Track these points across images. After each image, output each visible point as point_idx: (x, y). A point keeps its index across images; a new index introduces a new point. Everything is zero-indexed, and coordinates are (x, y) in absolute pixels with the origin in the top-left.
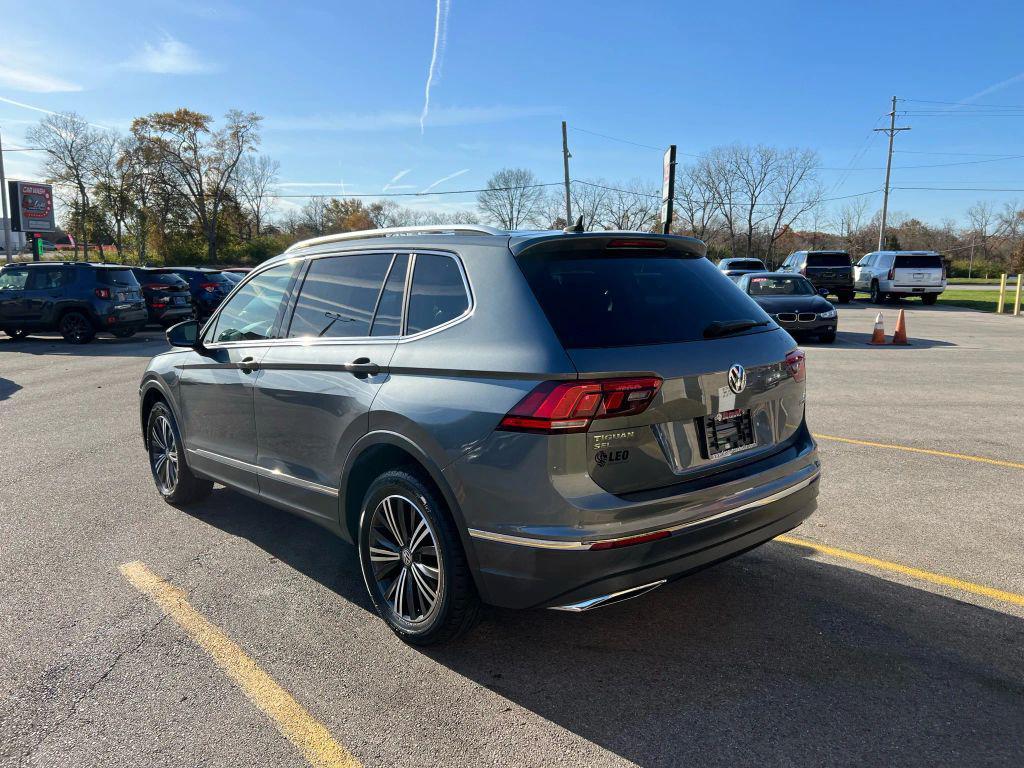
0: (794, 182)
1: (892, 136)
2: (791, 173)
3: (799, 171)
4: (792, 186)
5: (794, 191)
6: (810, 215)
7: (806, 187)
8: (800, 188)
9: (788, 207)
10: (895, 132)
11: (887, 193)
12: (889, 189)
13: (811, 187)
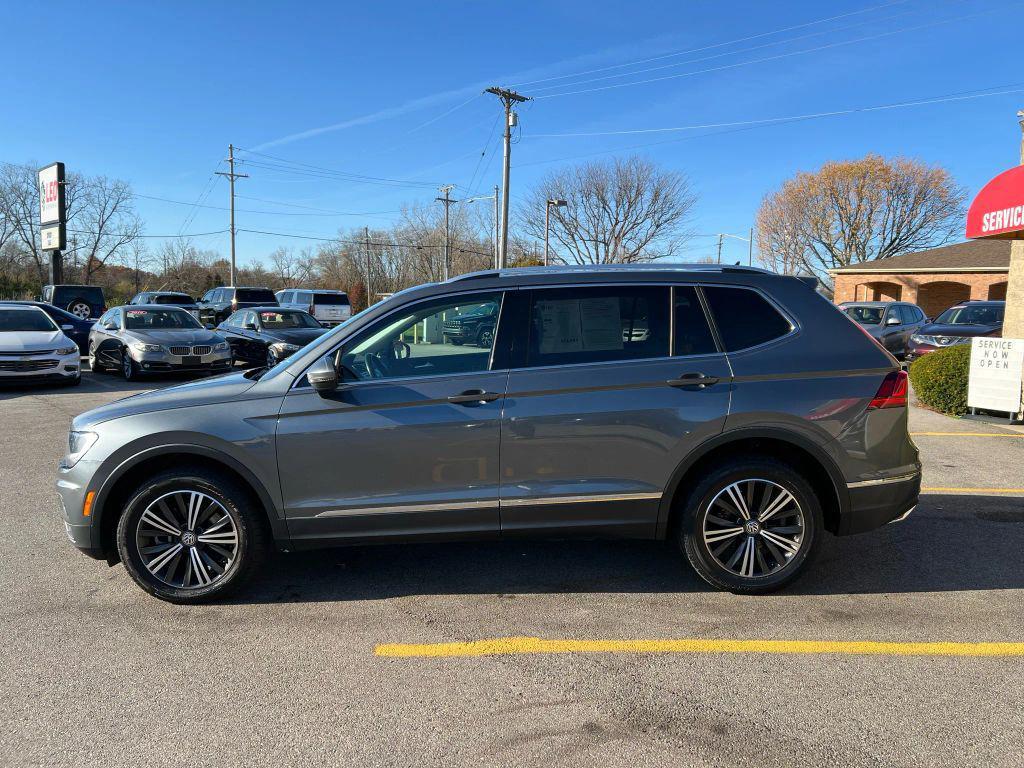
0: (107, 213)
1: (232, 180)
2: (103, 203)
3: (112, 203)
4: (105, 217)
5: (108, 223)
6: (129, 248)
7: (122, 220)
8: (115, 218)
9: (104, 238)
10: (235, 178)
11: (233, 234)
12: (235, 231)
13: (128, 220)
